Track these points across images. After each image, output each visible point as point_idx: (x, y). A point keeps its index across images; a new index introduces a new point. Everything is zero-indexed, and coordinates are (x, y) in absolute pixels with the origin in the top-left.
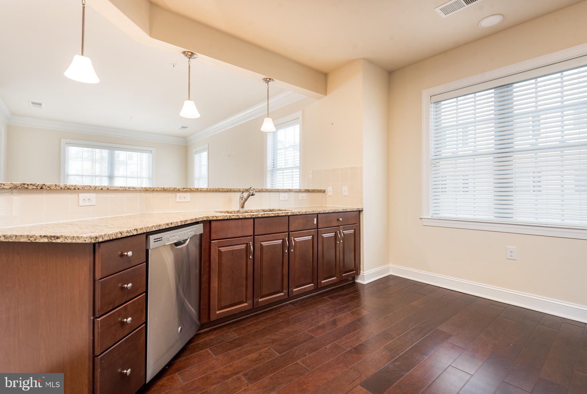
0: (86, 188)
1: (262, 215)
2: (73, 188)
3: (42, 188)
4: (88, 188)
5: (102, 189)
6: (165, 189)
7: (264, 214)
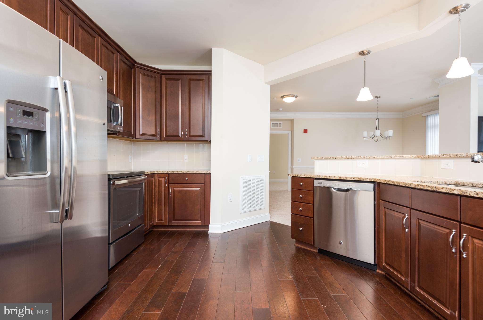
0: (358, 158)
1: (416, 185)
2: (350, 158)
3: (335, 158)
4: (360, 157)
5: (369, 158)
6: (429, 156)
7: (418, 185)
